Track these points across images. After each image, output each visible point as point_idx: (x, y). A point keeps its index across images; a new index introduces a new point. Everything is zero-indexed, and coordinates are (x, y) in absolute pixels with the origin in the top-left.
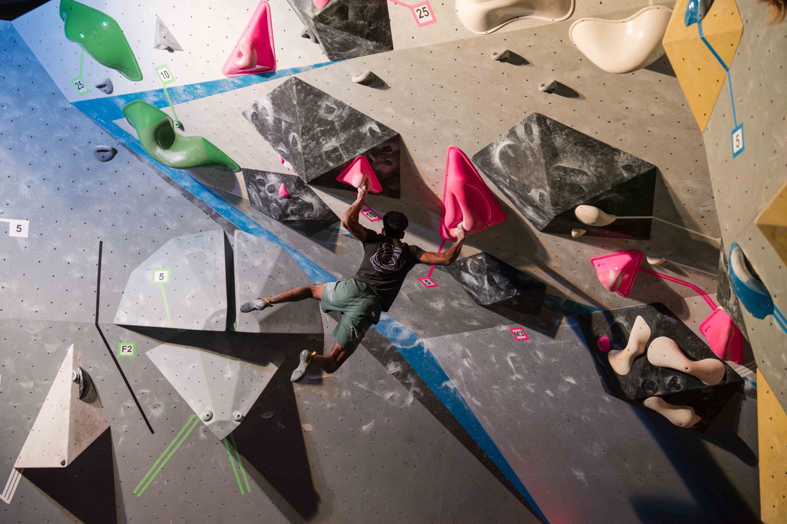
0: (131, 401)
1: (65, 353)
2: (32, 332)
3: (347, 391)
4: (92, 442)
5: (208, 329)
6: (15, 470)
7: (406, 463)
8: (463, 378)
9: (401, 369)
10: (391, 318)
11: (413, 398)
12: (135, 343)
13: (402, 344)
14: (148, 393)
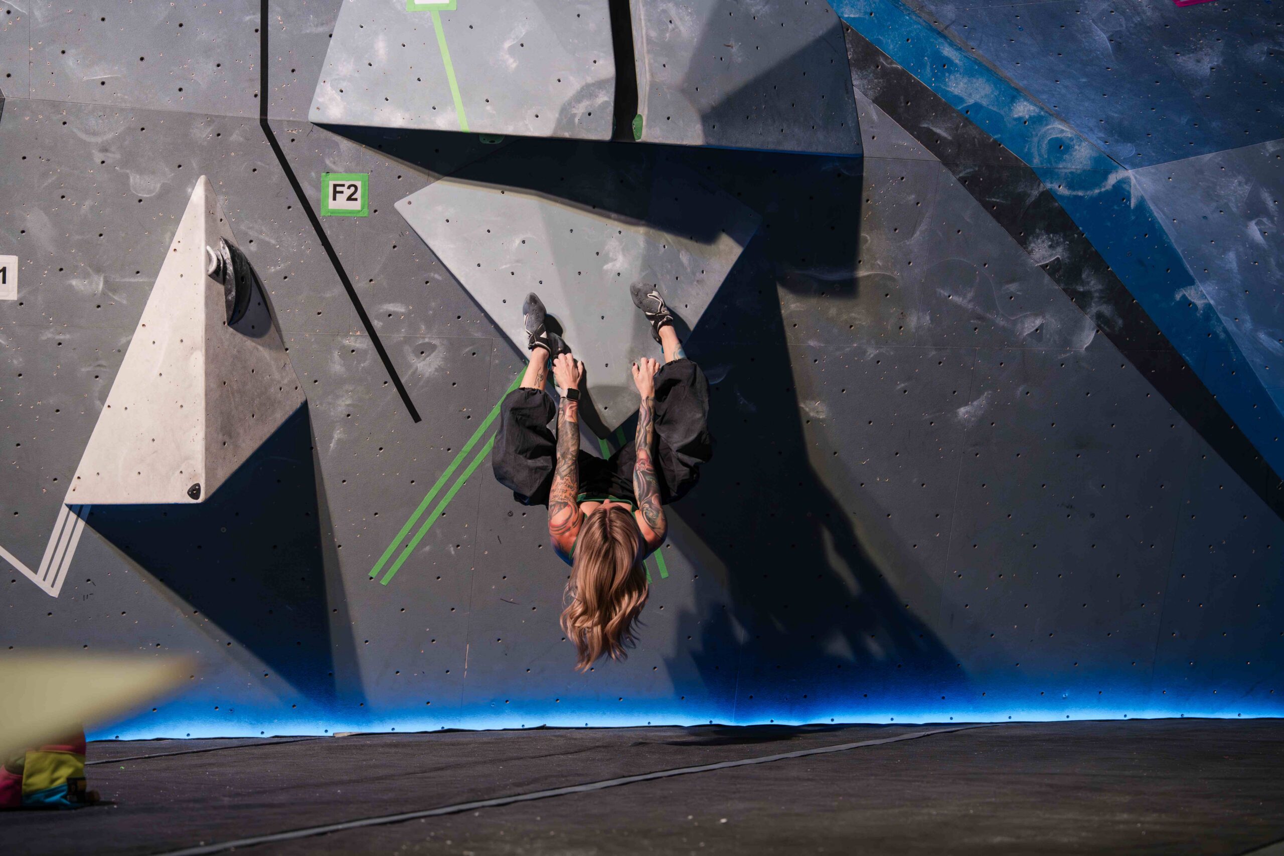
0: (358, 333)
1: (185, 200)
2: (93, 139)
3: (921, 314)
4: (265, 438)
5: (567, 135)
6: (67, 509)
7: (1070, 507)
8: (1239, 276)
9: (1066, 255)
10: (1042, 113)
11: (1092, 335)
12: (365, 176)
13: (1070, 186)
14: (403, 314)
